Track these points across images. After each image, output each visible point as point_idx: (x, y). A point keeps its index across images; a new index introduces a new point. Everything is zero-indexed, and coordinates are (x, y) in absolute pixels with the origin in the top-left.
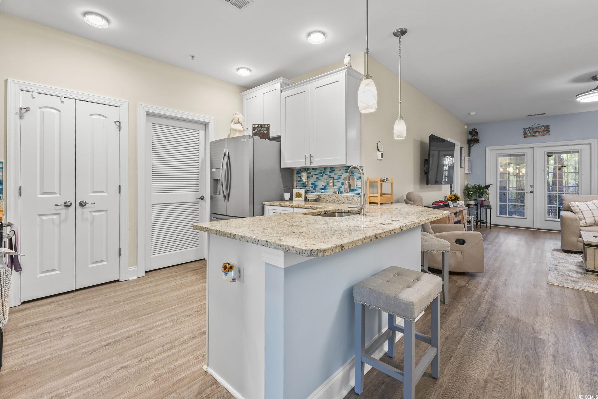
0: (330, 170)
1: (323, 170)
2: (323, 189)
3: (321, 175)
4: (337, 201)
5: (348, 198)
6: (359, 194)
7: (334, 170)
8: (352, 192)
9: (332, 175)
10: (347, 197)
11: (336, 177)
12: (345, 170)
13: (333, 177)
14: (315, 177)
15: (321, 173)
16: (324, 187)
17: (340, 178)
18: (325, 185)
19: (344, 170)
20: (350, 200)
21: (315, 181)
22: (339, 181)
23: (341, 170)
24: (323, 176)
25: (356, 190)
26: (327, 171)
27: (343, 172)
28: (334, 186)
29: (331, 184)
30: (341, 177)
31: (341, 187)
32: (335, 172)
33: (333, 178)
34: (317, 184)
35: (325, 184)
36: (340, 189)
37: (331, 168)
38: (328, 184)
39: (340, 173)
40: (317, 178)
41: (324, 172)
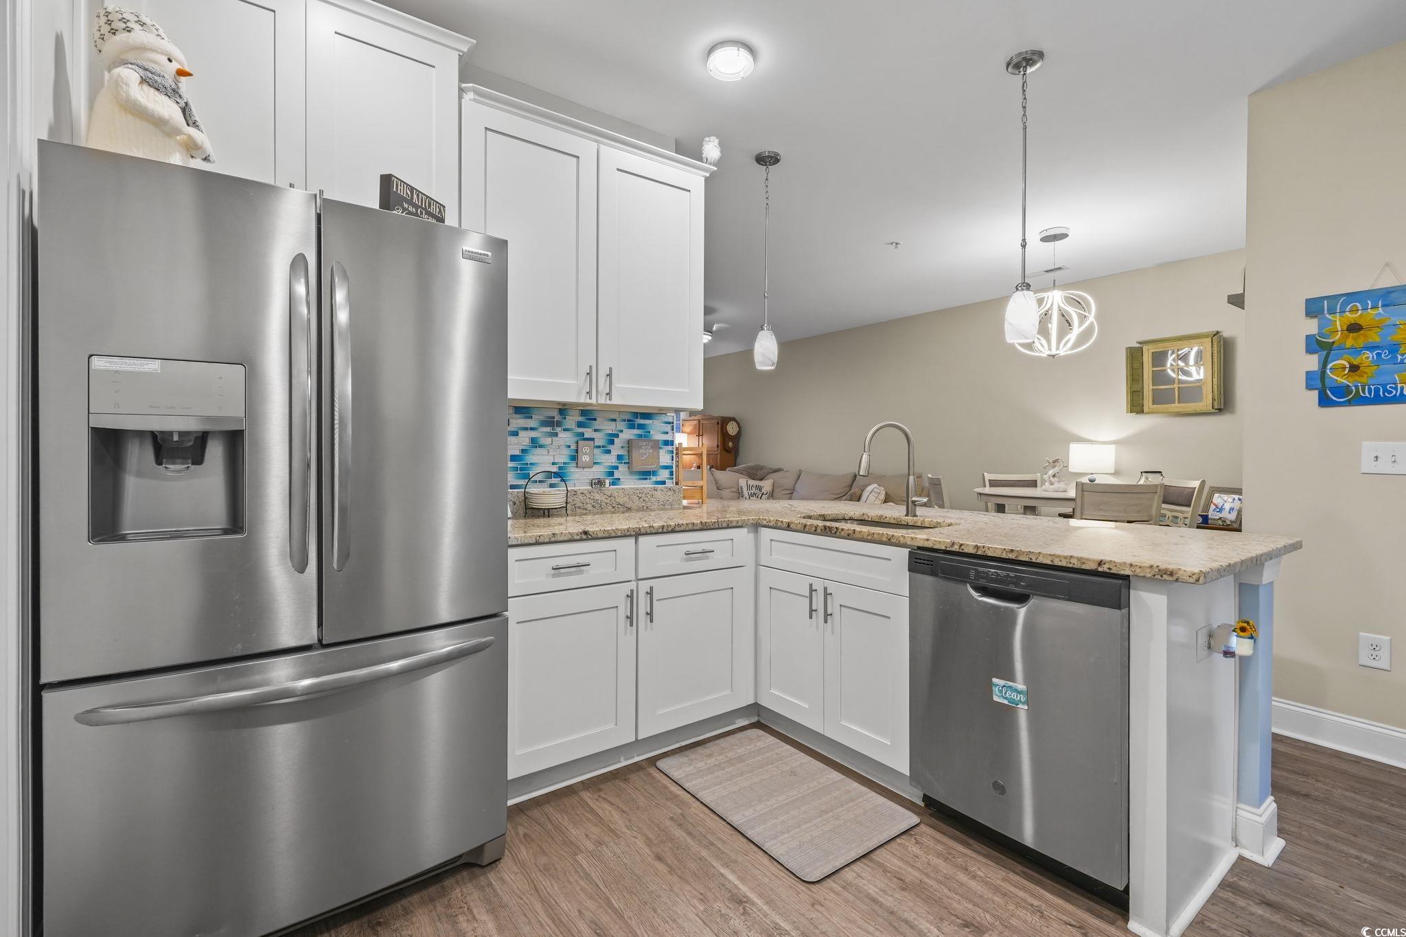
0: (581, 419)
1: (557, 418)
2: (557, 475)
3: (548, 429)
4: (610, 507)
5: (640, 495)
6: (664, 483)
7: (595, 419)
8: (647, 479)
9: (588, 433)
10: (638, 492)
11: (600, 439)
12: (628, 420)
13: (593, 439)
14: (525, 438)
15: (549, 422)
16: (560, 468)
17: (612, 442)
18: (564, 463)
19: (625, 421)
20: (647, 499)
21: (523, 451)
22: (609, 452)
23: (615, 420)
24: (556, 434)
25: (654, 473)
26: (572, 420)
27: (621, 425)
28: (595, 463)
29: (585, 458)
30: (616, 440)
31: (617, 468)
32: (596, 425)
33: (593, 442)
34: (530, 458)
35: (562, 458)
36: (611, 474)
37: (584, 413)
38: (574, 458)
39: (610, 428)
40: (533, 440)
41: (559, 424)
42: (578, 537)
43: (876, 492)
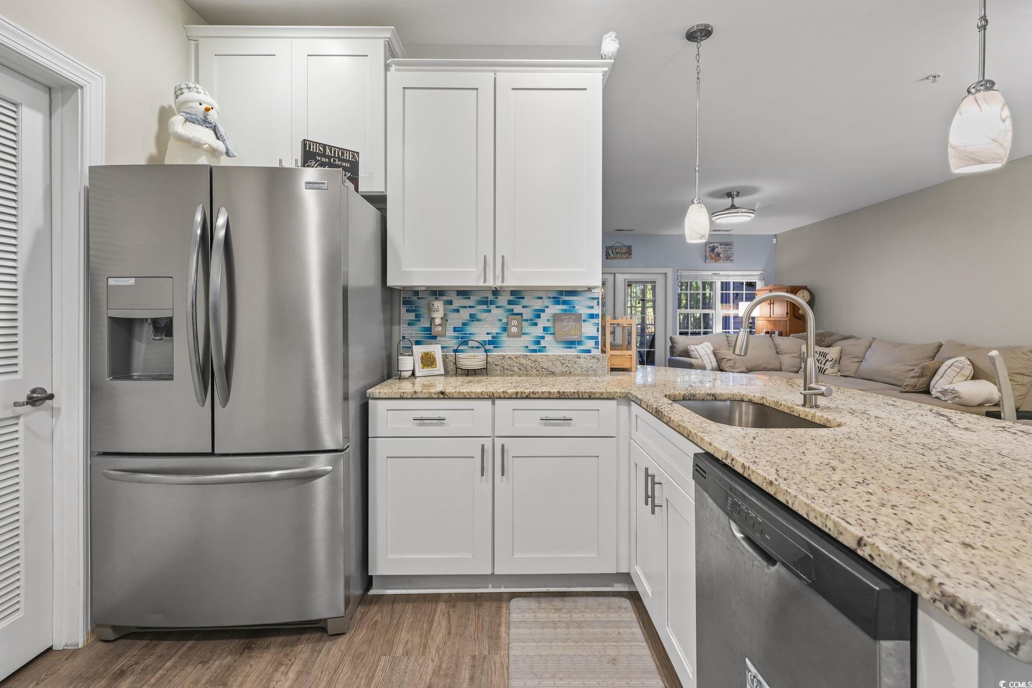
0: (512, 298)
1: (491, 297)
2: (490, 342)
3: (484, 307)
4: (535, 370)
5: (563, 362)
6: (589, 351)
7: (523, 298)
8: (572, 348)
9: (517, 309)
10: (561, 358)
11: (527, 314)
12: (553, 298)
13: (521, 314)
14: (465, 315)
15: (484, 302)
16: (493, 337)
17: (538, 316)
18: (496, 334)
19: (550, 298)
20: (570, 365)
21: (464, 324)
22: (536, 324)
23: (541, 298)
24: (490, 311)
25: (580, 343)
26: (503, 300)
27: (547, 302)
28: (523, 334)
29: (514, 330)
30: (542, 314)
31: (543, 338)
32: (525, 302)
33: (521, 316)
34: (470, 329)
35: (495, 330)
36: (538, 343)
37: (513, 293)
38: (505, 329)
39: (538, 304)
40: (472, 316)
41: (492, 303)
42: (435, 396)
43: (957, 367)
